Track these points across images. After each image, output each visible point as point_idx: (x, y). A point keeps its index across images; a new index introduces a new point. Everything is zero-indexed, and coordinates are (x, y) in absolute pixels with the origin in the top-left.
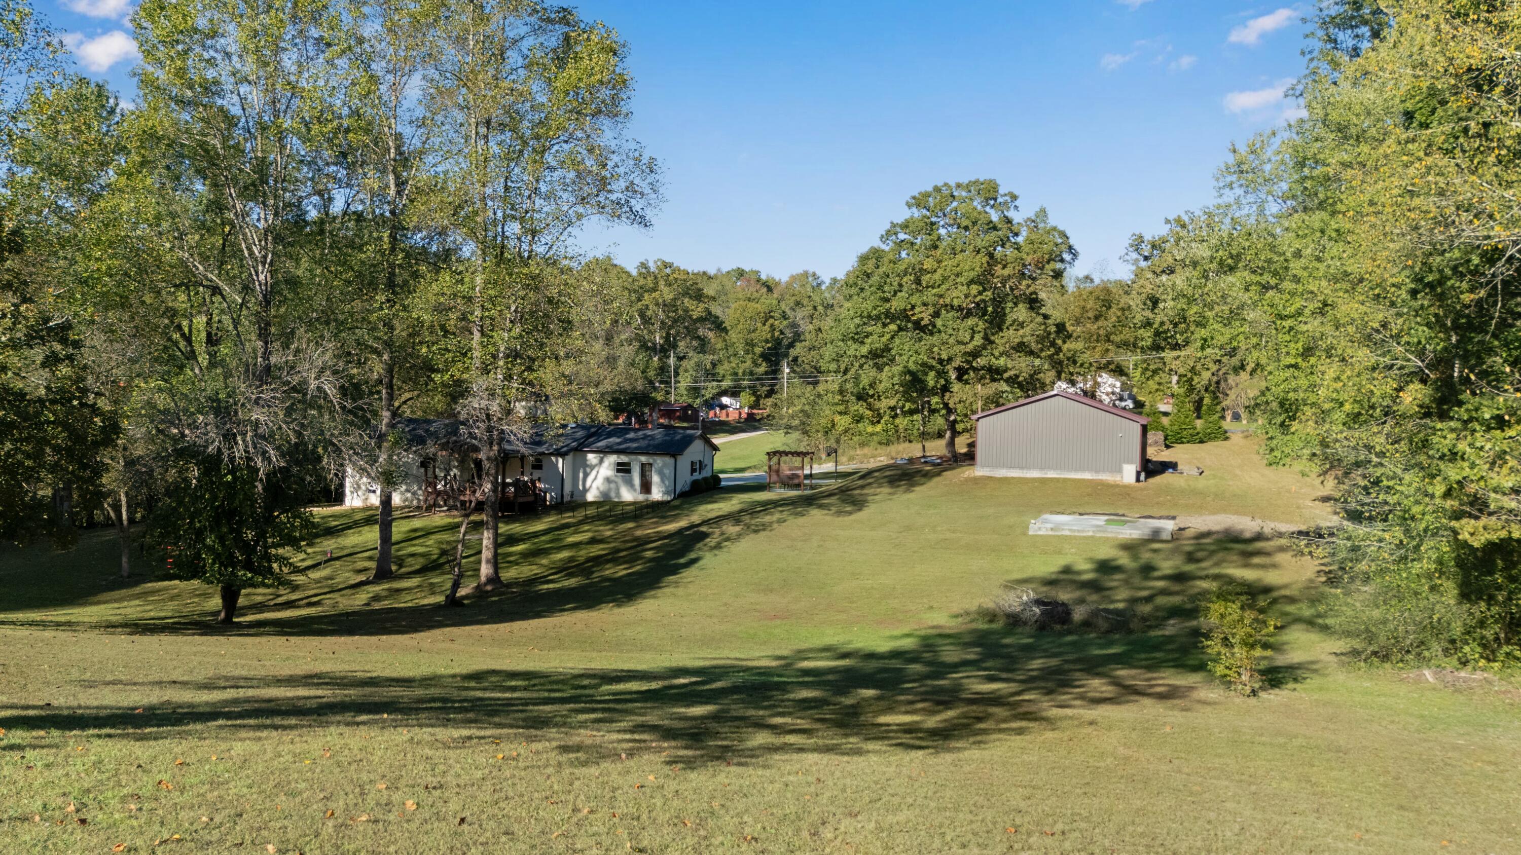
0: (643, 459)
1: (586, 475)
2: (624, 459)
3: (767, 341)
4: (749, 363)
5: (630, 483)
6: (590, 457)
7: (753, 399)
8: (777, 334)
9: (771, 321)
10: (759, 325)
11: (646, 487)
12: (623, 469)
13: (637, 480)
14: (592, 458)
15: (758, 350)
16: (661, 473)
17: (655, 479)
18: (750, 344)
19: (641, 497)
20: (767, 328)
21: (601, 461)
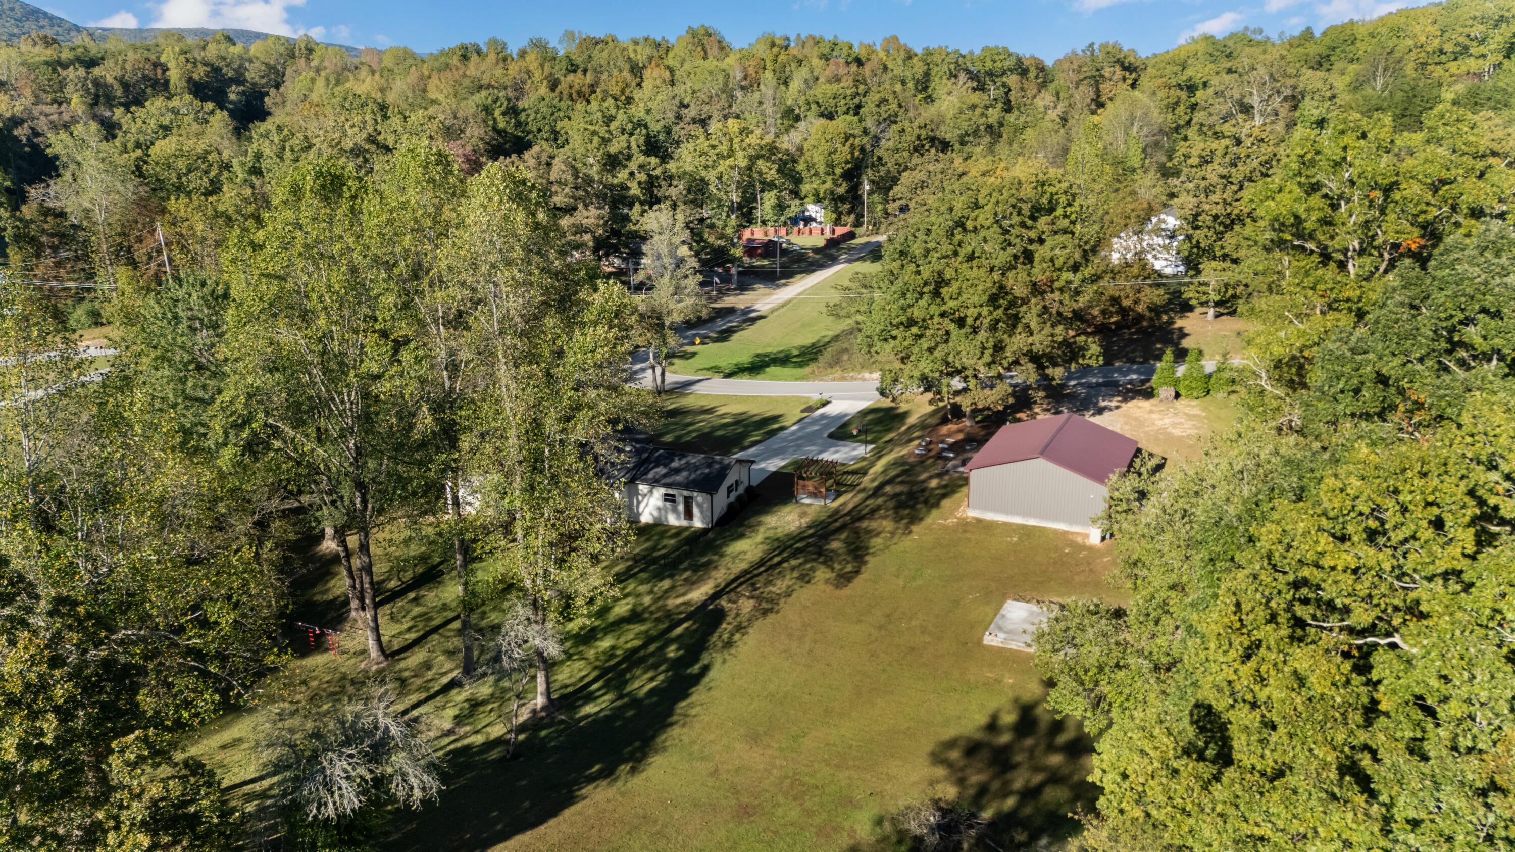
0: (686, 493)
1: (639, 503)
2: (670, 492)
3: (847, 162)
4: (829, 185)
5: (675, 510)
6: (641, 487)
7: (834, 216)
8: (857, 153)
9: (851, 140)
10: (839, 146)
11: (689, 515)
12: (669, 498)
13: (681, 507)
14: (643, 488)
15: (838, 171)
16: (700, 506)
17: (696, 511)
18: (831, 166)
19: (685, 523)
20: (847, 148)
21: (651, 492)
